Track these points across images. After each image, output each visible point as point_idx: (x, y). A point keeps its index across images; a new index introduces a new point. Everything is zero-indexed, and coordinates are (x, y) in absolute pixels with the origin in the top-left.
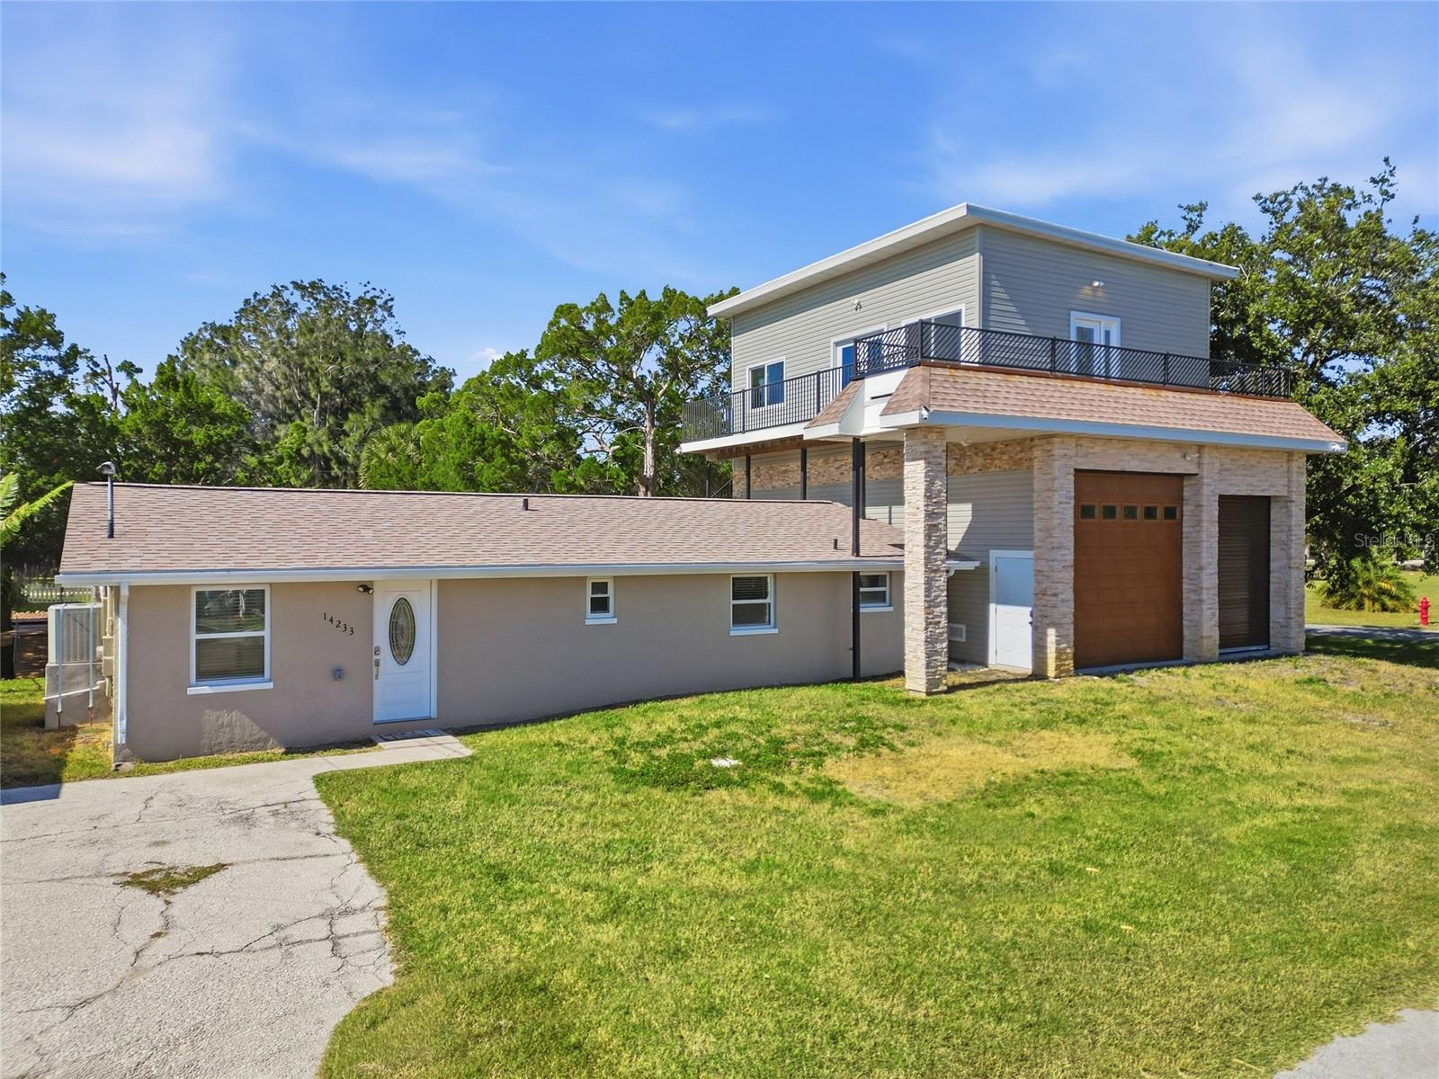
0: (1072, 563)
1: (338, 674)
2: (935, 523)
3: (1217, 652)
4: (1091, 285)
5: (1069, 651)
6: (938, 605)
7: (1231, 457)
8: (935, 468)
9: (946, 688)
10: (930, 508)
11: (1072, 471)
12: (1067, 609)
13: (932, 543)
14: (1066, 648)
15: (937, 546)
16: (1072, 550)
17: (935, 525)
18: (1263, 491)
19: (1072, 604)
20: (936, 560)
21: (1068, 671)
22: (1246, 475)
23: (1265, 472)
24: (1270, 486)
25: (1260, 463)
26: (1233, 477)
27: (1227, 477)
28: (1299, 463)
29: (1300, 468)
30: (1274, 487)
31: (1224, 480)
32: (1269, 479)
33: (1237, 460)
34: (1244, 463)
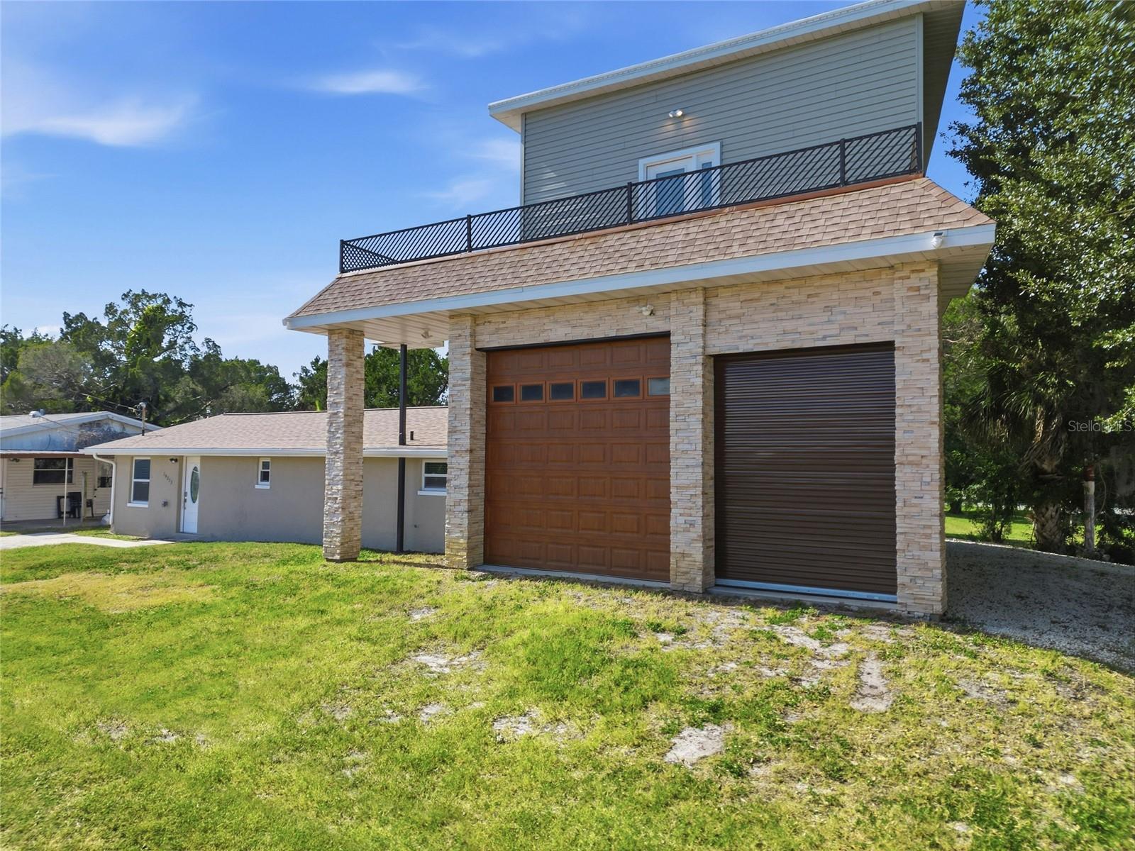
2: (336, 411)
7: (742, 298)
8: (337, 364)
11: (470, 351)
13: (332, 430)
15: (337, 430)
17: (336, 414)
23: (828, 308)
24: (842, 329)
25: (816, 295)
26: (746, 327)
27: (733, 328)
28: (914, 281)
29: (918, 289)
30: (856, 328)
31: (727, 331)
32: (840, 317)
33: (758, 300)
34: (774, 301)
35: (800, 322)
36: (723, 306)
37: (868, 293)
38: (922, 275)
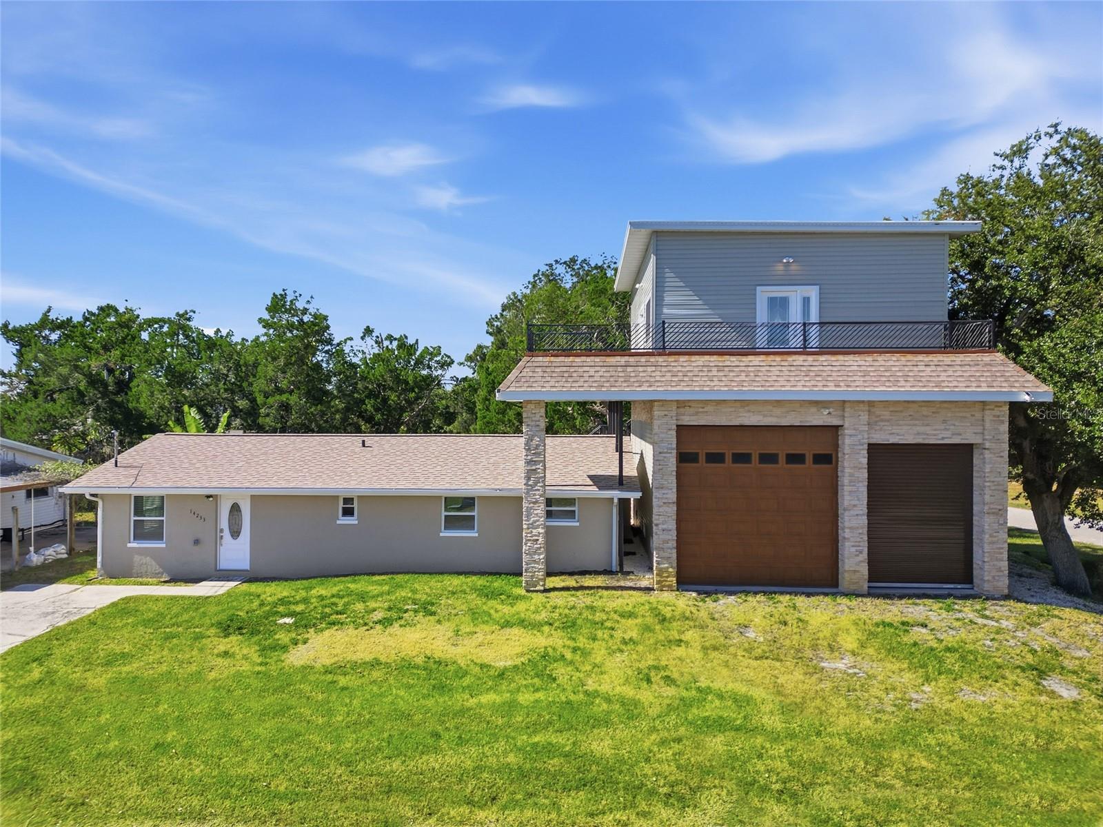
0: (675, 500)
1: (197, 542)
2: (534, 468)
3: (866, 585)
4: (781, 262)
5: (671, 570)
6: (538, 527)
7: (891, 409)
8: (534, 429)
9: (542, 588)
10: (529, 457)
11: (675, 427)
12: (670, 537)
13: (530, 483)
14: (668, 568)
15: (536, 484)
16: (675, 490)
17: (535, 470)
18: (943, 438)
19: (674, 533)
20: (535, 495)
21: (670, 586)
22: (915, 425)
23: (944, 421)
24: (953, 434)
25: (938, 413)
26: (894, 427)
27: (885, 427)
28: (996, 412)
29: (998, 416)
30: (960, 435)
31: (881, 430)
32: (952, 427)
33: (901, 412)
34: (911, 413)
35: (928, 428)
36: (878, 413)
37: (968, 415)
38: (1001, 409)
